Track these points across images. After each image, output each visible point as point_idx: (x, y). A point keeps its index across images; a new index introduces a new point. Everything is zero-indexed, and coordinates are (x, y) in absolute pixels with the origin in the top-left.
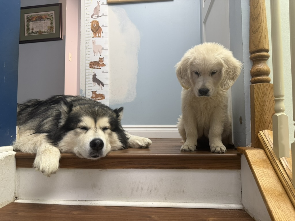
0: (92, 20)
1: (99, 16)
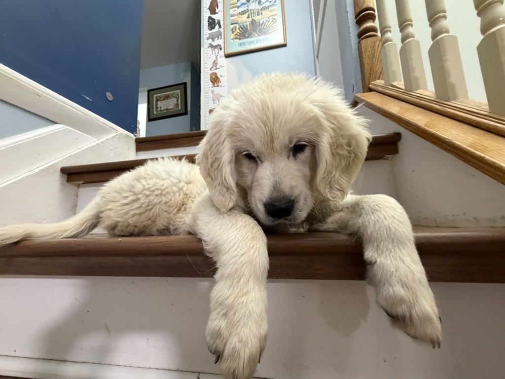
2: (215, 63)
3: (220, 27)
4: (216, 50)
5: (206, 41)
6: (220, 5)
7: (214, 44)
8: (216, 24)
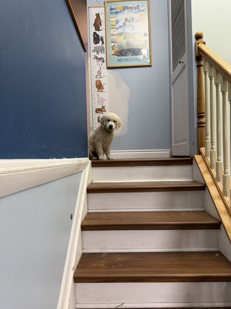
0: (96, 79)
1: (101, 77)
2: (99, 73)
3: (103, 43)
4: (100, 62)
6: (103, 24)
8: (99, 40)
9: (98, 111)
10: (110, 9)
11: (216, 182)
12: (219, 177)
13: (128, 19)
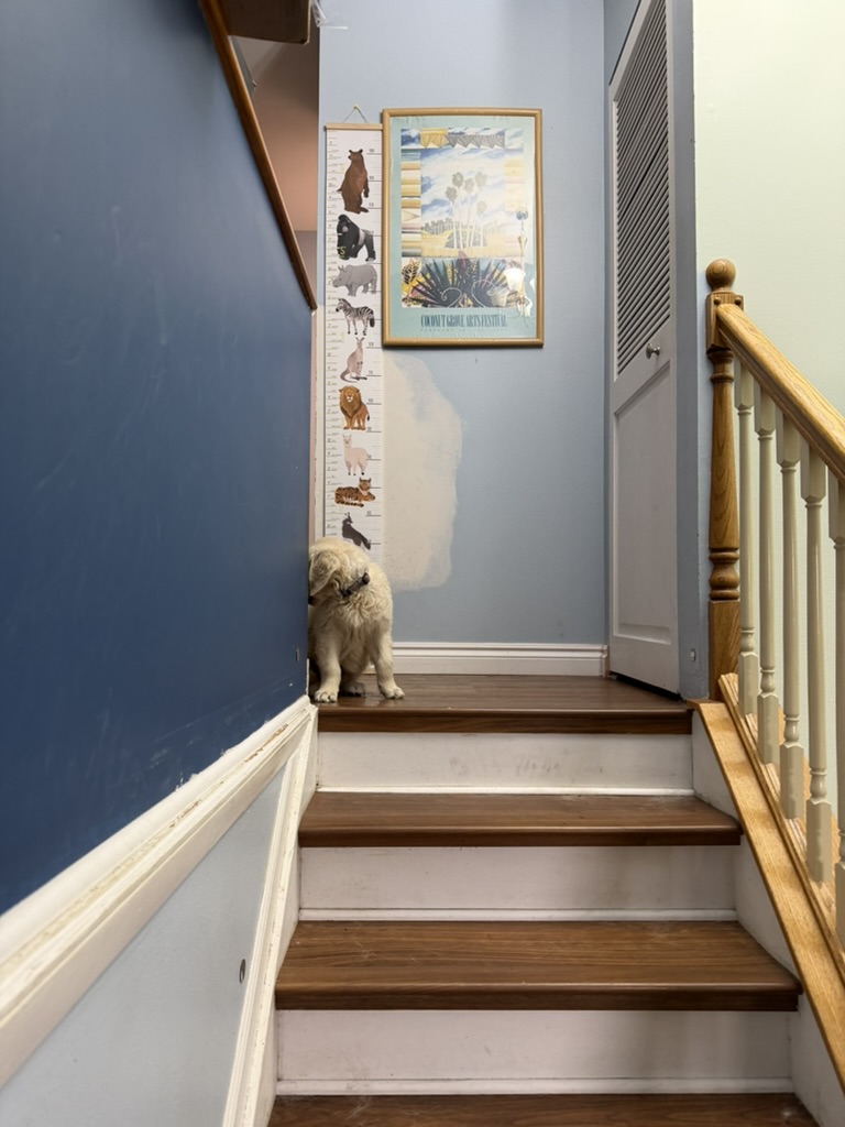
0: (343, 384)
1: (362, 375)
2: (355, 361)
3: (372, 254)
4: (360, 324)
5: (330, 288)
6: (374, 187)
7: (356, 302)
8: (360, 243)
9: (345, 495)
10: (403, 137)
11: (781, 819)
12: (793, 803)
13: (465, 178)
